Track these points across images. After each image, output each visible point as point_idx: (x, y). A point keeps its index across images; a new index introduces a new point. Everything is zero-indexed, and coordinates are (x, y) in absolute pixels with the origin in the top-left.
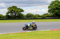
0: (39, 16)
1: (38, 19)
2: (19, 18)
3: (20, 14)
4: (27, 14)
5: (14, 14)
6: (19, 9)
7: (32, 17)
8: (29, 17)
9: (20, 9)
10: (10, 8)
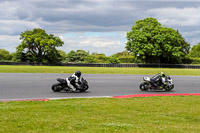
0: (102, 58)
1: (99, 66)
2: (50, 61)
3: (52, 52)
4: (72, 52)
5: (37, 52)
6: (51, 37)
7: (82, 60)
8: (75, 59)
9: (54, 39)
10: (28, 33)
